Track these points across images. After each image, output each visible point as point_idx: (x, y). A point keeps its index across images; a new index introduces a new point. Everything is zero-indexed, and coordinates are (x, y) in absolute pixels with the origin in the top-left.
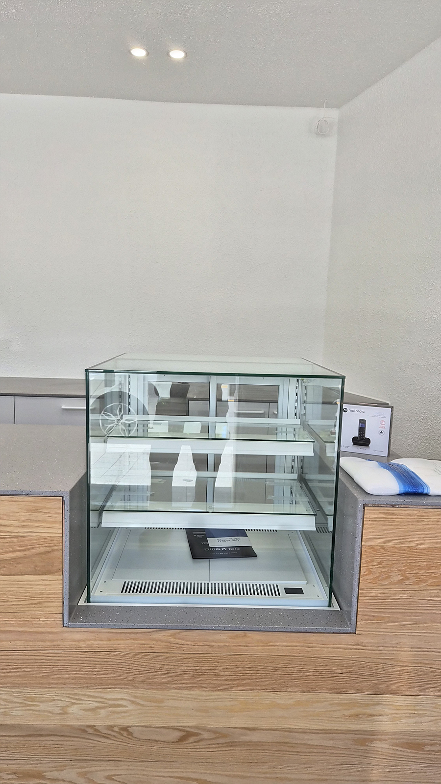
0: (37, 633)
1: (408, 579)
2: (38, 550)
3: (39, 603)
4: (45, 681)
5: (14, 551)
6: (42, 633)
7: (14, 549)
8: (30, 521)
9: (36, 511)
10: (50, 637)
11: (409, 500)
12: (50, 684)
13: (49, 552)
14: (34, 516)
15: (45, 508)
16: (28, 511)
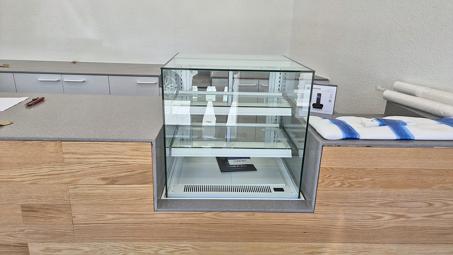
0: (140, 214)
1: (344, 184)
2: (139, 171)
3: (141, 199)
4: (146, 238)
5: (125, 172)
6: (143, 214)
7: (125, 171)
8: (134, 156)
9: (137, 150)
10: (147, 216)
11: (348, 142)
12: (148, 240)
13: (145, 172)
14: (136, 153)
15: (142, 149)
16: (132, 150)
